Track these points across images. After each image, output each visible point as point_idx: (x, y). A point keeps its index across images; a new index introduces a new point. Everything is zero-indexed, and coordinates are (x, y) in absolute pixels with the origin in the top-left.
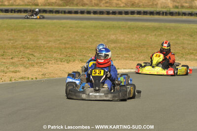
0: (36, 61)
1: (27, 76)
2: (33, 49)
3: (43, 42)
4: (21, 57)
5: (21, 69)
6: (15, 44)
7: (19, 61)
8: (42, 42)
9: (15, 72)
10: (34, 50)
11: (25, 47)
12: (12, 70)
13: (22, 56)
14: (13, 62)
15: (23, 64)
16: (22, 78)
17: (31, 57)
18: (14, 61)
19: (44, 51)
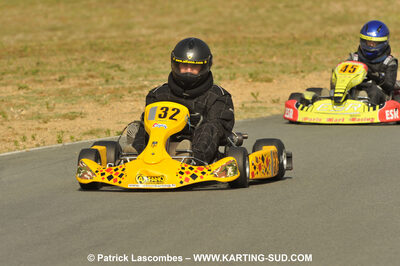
0: (128, 84)
1: (105, 125)
2: (118, 51)
3: (144, 31)
4: (85, 74)
5: (88, 107)
6: (69, 40)
7: (81, 85)
8: (141, 31)
9: (72, 117)
10: (121, 54)
11: (96, 48)
12: (64, 112)
13: (89, 70)
14: (63, 90)
15: (92, 94)
16: (91, 133)
17: (112, 72)
18: (66, 86)
19: (147, 55)
